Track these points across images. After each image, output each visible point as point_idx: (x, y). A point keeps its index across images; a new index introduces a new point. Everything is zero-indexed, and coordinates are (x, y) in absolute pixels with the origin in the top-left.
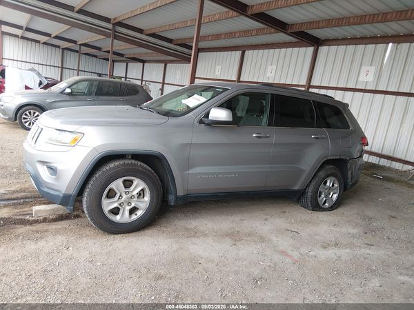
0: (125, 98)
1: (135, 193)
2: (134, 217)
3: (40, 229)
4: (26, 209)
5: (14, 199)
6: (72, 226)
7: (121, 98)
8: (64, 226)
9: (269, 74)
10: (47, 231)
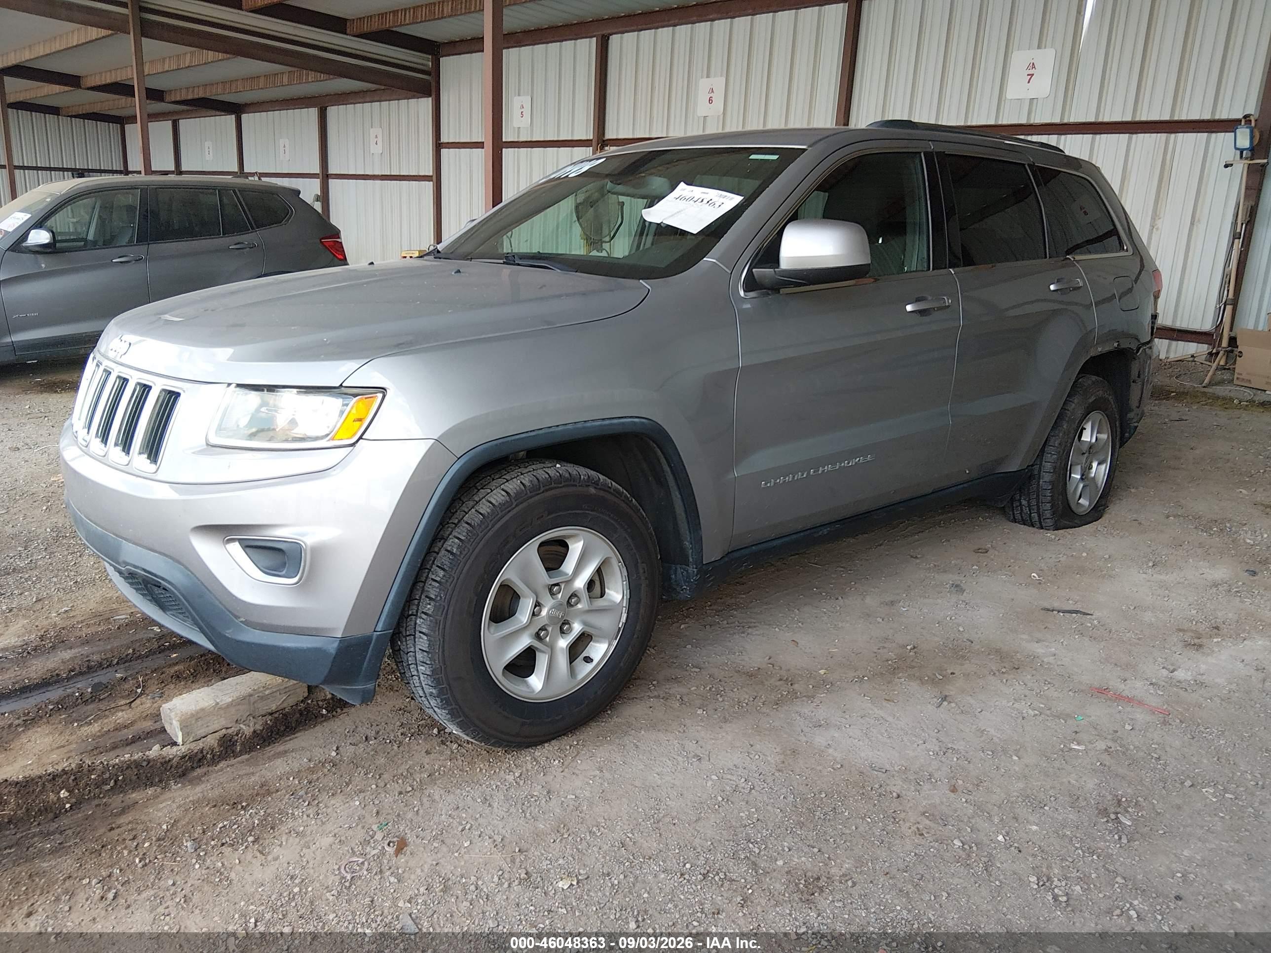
0: (246, 238)
1: (580, 583)
2: (585, 671)
3: (233, 788)
4: (122, 717)
5: (44, 684)
6: (348, 751)
7: (229, 241)
8: (319, 754)
9: (702, 108)
10: (266, 791)
